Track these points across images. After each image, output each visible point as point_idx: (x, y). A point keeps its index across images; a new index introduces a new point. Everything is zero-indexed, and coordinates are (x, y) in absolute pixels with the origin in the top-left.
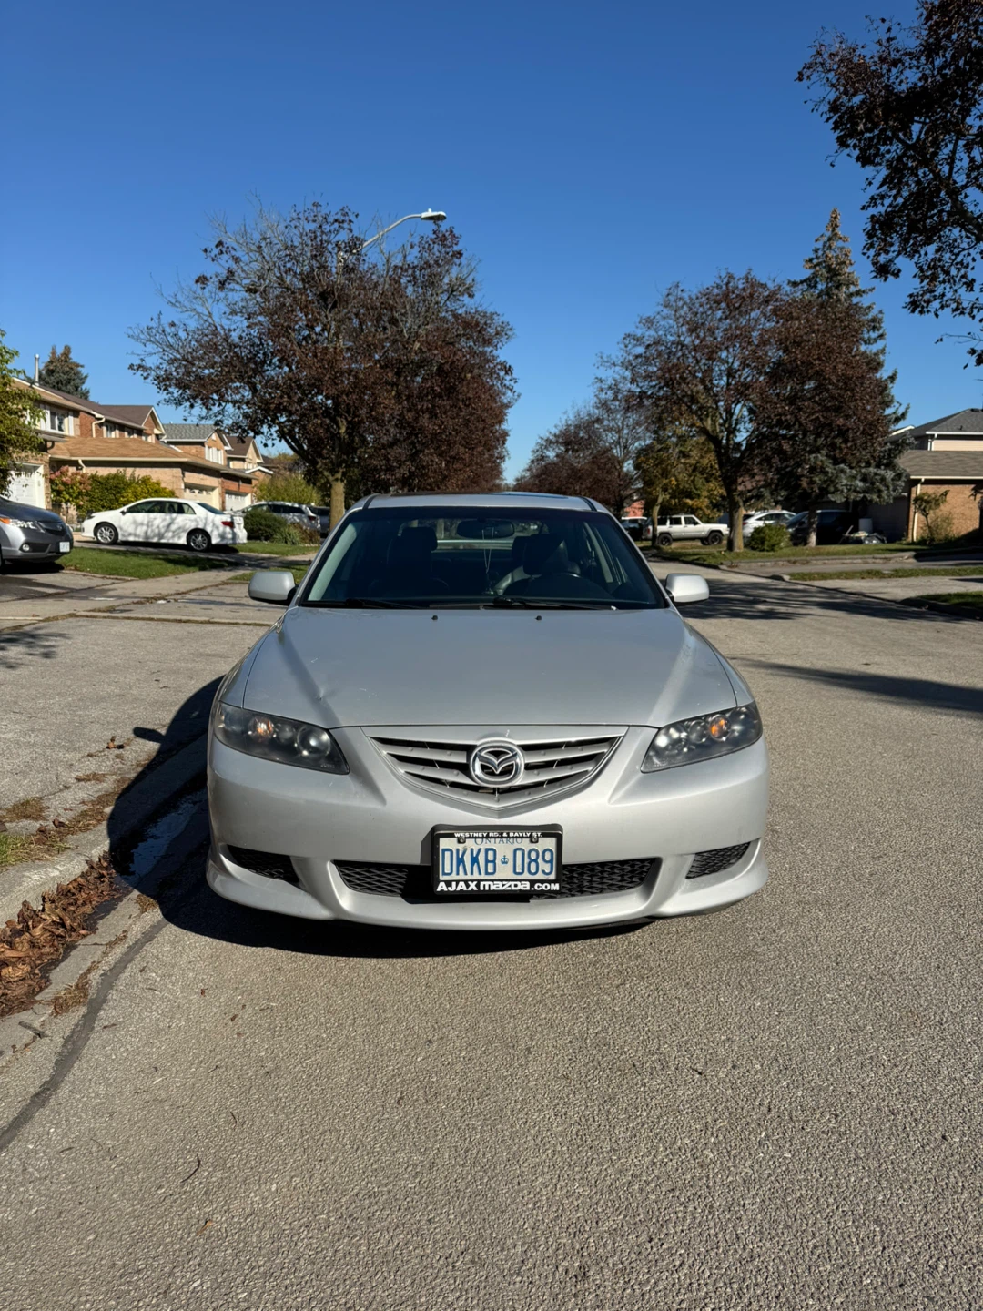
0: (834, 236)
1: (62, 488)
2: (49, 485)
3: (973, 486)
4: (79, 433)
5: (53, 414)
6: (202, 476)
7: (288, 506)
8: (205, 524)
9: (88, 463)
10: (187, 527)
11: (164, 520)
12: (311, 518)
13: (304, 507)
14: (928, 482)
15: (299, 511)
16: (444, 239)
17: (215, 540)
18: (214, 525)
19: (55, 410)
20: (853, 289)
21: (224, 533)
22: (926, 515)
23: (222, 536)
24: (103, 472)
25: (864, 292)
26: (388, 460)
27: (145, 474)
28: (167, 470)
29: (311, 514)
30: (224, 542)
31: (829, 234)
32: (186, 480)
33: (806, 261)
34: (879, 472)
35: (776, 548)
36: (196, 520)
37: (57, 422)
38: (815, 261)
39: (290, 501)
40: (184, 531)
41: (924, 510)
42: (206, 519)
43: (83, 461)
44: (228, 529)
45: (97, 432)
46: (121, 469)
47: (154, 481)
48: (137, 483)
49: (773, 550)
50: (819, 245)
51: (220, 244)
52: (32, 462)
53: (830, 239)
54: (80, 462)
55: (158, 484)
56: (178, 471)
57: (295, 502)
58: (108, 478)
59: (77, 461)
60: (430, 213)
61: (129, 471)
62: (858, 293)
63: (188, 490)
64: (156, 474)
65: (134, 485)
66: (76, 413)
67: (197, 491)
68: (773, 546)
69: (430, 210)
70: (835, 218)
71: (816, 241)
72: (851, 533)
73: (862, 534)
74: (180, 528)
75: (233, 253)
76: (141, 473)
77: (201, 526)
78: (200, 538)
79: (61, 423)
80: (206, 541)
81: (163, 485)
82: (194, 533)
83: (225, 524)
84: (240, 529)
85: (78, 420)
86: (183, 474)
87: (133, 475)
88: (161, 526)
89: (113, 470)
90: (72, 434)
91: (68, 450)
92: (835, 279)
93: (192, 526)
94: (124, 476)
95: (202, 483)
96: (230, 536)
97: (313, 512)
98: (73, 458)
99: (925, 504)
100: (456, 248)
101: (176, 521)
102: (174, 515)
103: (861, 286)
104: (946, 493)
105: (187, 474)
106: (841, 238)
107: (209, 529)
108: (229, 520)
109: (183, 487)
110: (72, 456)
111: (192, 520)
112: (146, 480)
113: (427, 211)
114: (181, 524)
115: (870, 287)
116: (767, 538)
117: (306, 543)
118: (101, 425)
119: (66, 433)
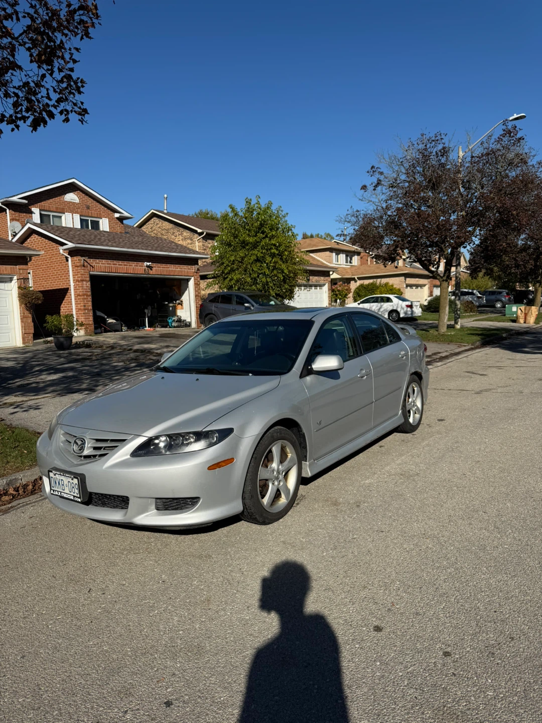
1: (337, 293)
2: (330, 291)
4: (360, 263)
5: (347, 256)
6: (417, 279)
7: (465, 292)
8: (397, 307)
9: (360, 279)
10: (388, 309)
11: (377, 306)
12: (479, 297)
13: (475, 291)
15: (472, 294)
16: (510, 132)
17: (402, 315)
18: (402, 307)
19: (348, 254)
21: (407, 311)
23: (406, 313)
24: (367, 282)
26: (517, 260)
27: (386, 282)
28: (397, 278)
29: (479, 295)
30: (407, 316)
32: (407, 282)
36: (392, 305)
37: (349, 259)
39: (466, 289)
40: (387, 311)
42: (398, 304)
43: (358, 278)
44: (409, 309)
45: (370, 262)
46: (375, 280)
47: (391, 284)
48: (382, 286)
51: (373, 167)
52: (322, 282)
54: (356, 278)
55: (392, 286)
56: (403, 278)
57: (469, 289)
58: (369, 285)
59: (354, 278)
60: (515, 116)
61: (379, 280)
63: (409, 288)
64: (391, 281)
65: (380, 287)
66: (358, 254)
67: (414, 288)
69: (515, 115)
74: (384, 310)
75: (379, 170)
76: (384, 281)
77: (395, 308)
78: (394, 315)
79: (351, 259)
80: (397, 316)
81: (395, 286)
82: (392, 312)
83: (407, 306)
84: (417, 308)
85: (359, 257)
86: (405, 279)
87: (380, 283)
88: (376, 309)
89: (371, 281)
90: (356, 264)
91: (352, 273)
93: (390, 308)
94: (376, 283)
95: (417, 283)
96: (410, 313)
97: (480, 294)
98: (353, 277)
100: (519, 136)
101: (383, 307)
102: (382, 304)
105: (408, 279)
107: (399, 310)
108: (410, 304)
109: (405, 286)
110: (352, 276)
111: (390, 306)
112: (386, 284)
113: (513, 115)
114: (385, 308)
117: (467, 313)
118: (373, 258)
119: (353, 264)
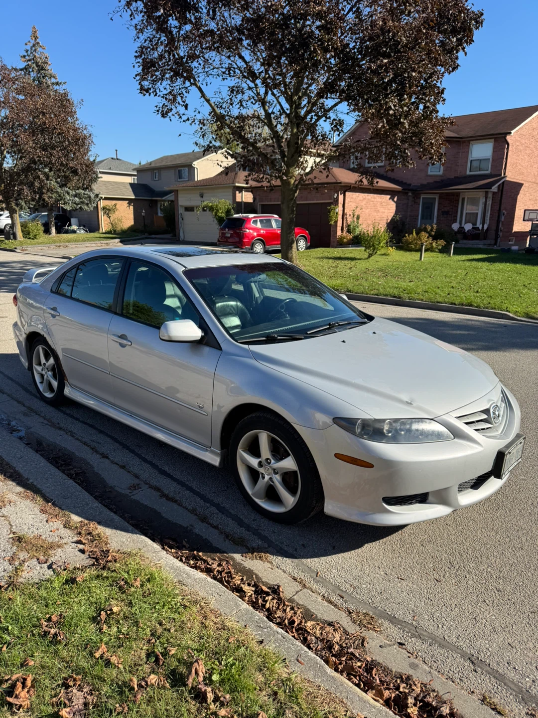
0: (36, 44)
3: (127, 202)
14: (106, 199)
20: (53, 80)
22: (109, 217)
25: (60, 83)
31: (33, 42)
33: (21, 57)
34: (86, 193)
35: (37, 237)
38: (27, 58)
41: (108, 214)
49: (36, 238)
50: (28, 47)
53: (34, 45)
62: (57, 84)
68: (35, 236)
70: (35, 32)
71: (26, 44)
72: (68, 226)
73: (74, 227)
92: (42, 72)
99: (107, 211)
103: (58, 80)
104: (115, 205)
106: (41, 46)
115: (64, 81)
116: (31, 230)
